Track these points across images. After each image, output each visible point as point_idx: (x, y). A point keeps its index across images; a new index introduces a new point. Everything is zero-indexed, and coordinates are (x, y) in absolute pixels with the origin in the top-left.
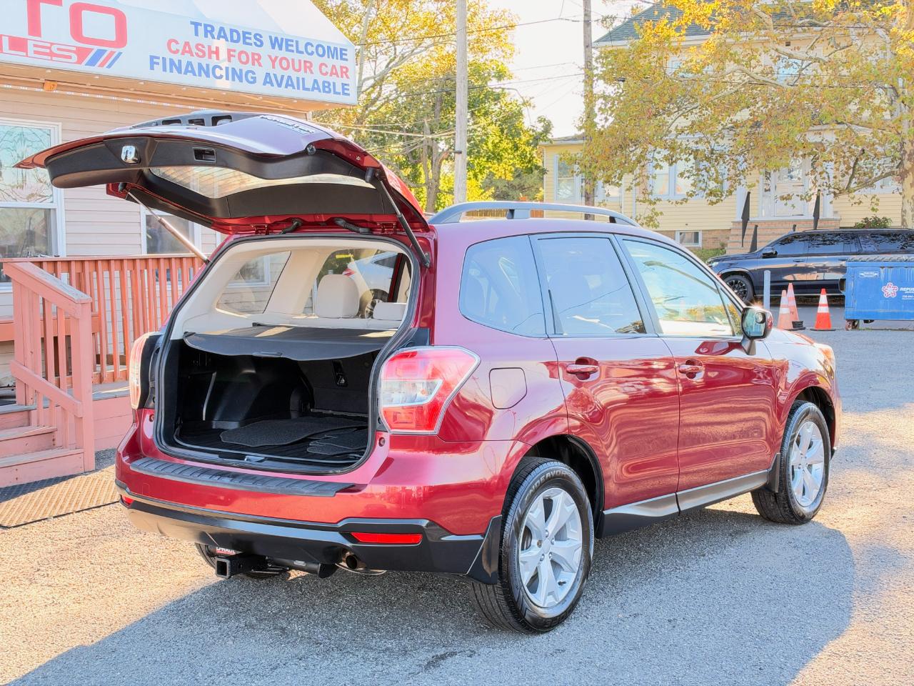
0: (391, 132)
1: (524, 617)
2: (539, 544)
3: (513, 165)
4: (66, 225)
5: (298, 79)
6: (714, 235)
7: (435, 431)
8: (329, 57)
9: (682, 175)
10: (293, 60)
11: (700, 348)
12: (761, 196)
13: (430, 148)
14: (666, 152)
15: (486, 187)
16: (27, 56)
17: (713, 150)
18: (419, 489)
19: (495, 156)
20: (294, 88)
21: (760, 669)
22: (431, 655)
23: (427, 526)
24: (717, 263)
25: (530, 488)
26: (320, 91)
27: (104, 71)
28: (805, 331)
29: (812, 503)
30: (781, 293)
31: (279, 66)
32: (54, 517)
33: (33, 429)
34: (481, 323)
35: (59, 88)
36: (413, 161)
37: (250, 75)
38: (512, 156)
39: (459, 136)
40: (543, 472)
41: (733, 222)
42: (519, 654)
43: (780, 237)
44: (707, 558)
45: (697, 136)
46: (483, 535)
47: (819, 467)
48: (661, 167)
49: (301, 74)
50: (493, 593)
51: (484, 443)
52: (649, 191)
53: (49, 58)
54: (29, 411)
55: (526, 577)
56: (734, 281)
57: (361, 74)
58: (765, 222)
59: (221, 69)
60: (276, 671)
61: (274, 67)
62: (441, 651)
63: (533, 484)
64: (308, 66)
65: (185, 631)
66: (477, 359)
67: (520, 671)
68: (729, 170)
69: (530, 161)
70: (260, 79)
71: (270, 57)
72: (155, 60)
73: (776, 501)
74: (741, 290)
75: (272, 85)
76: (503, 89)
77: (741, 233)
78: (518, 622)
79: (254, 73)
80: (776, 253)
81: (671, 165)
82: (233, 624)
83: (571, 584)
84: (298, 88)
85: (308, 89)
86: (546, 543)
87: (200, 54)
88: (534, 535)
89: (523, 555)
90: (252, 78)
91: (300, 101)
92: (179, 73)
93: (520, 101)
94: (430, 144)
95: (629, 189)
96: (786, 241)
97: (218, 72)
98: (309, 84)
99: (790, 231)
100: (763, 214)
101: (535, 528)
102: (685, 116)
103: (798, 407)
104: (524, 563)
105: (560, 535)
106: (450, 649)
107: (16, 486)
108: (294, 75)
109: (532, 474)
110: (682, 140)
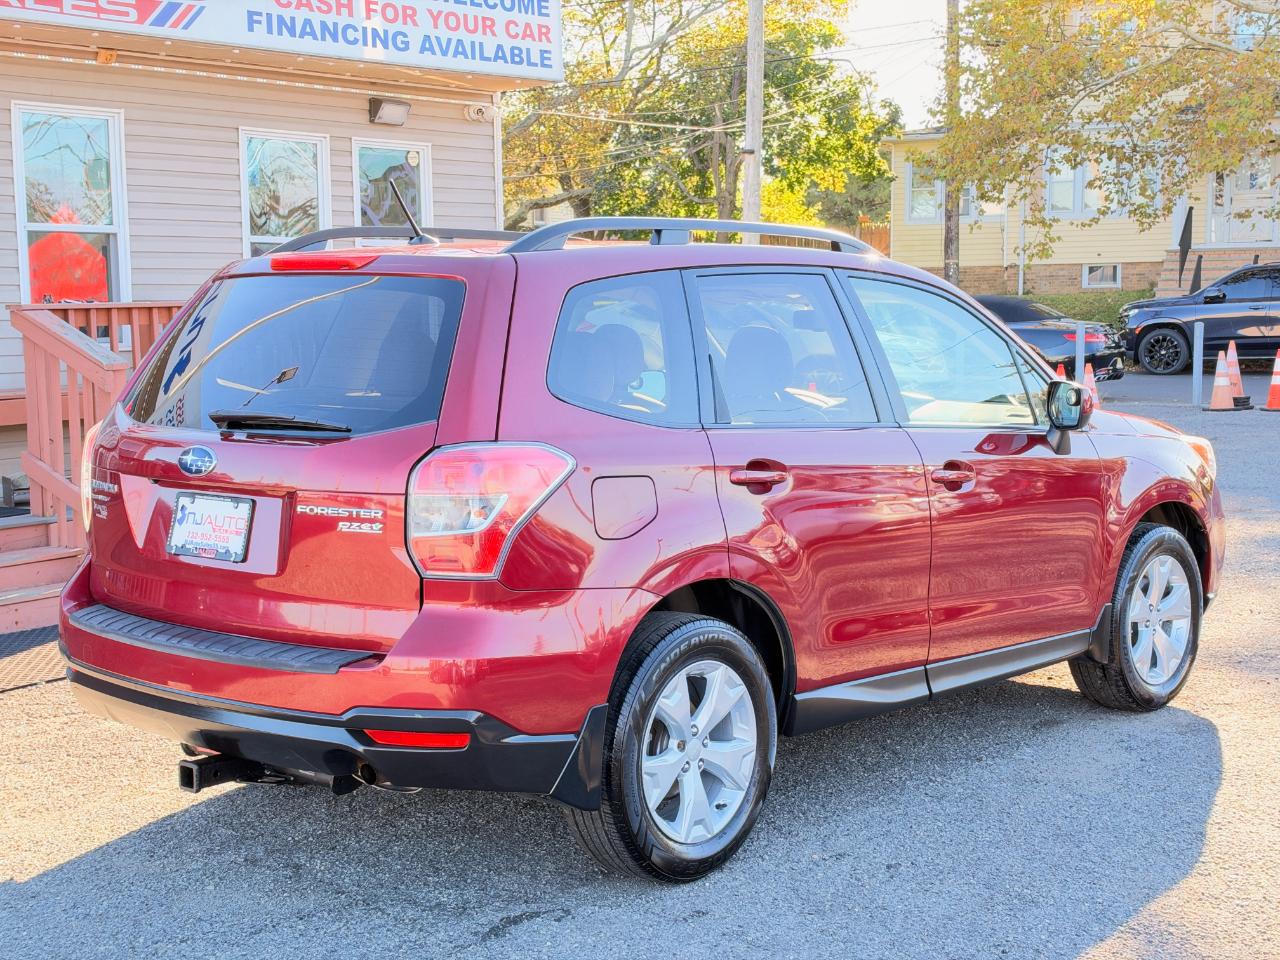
0: (668, 126)
1: (650, 859)
2: (682, 746)
3: (846, 170)
4: (132, 257)
5: (473, 43)
6: (1138, 269)
7: (493, 574)
8: (520, 11)
9: (1090, 185)
10: (465, 16)
11: (984, 442)
12: (1210, 212)
13: (723, 149)
14: (1065, 151)
15: (809, 203)
16: (62, 12)
17: (1135, 146)
18: (468, 662)
19: (820, 158)
20: (466, 57)
21: (1003, 952)
22: (500, 915)
23: (479, 720)
24: (1136, 311)
25: (663, 660)
26: (506, 62)
27: (179, 33)
28: (1254, 410)
29: (1169, 680)
30: (1217, 355)
31: (444, 26)
32: (48, 682)
33: (54, 551)
34: (581, 404)
35: (120, 59)
36: (700, 166)
37: (400, 38)
38: (844, 158)
39: (751, 129)
40: (685, 636)
41: (1167, 251)
42: (636, 917)
43: (1233, 272)
44: (983, 764)
45: (1111, 125)
46: (577, 734)
47: (1182, 626)
48: (1058, 172)
49: (478, 37)
50: (599, 821)
51: (579, 592)
52: (1041, 206)
53: (95, 15)
54: (47, 525)
55: (654, 796)
56: (1161, 338)
57: (629, 41)
58: (1214, 251)
59: (356, 30)
60: (255, 936)
61: (436, 26)
62: (517, 910)
63: (668, 654)
64: (488, 25)
65: (155, 866)
66: (571, 463)
67: (625, 946)
68: (1163, 178)
69: (869, 164)
70: (415, 45)
71: (430, 11)
72: (256, 18)
73: (1105, 676)
74: (1171, 351)
75: (434, 53)
76: (831, 61)
77: (1178, 267)
78: (641, 866)
79: (405, 36)
80: (1224, 296)
81: (1074, 167)
82: (229, 856)
83: (736, 809)
84: (473, 58)
85: (488, 59)
86: (693, 745)
87: (325, 8)
88: (673, 732)
89: (648, 764)
90: (402, 42)
91: (478, 77)
92: (291, 36)
93: (856, 79)
94: (723, 141)
95: (1012, 204)
96: (1238, 278)
97: (351, 34)
98: (490, 52)
99: (1250, 264)
100: (1213, 239)
101: (674, 723)
102: (1095, 96)
103: (1144, 533)
104: (651, 775)
105: (720, 732)
106: (534, 907)
107: (13, 634)
108: (467, 39)
109: (668, 638)
110: (1090, 133)
